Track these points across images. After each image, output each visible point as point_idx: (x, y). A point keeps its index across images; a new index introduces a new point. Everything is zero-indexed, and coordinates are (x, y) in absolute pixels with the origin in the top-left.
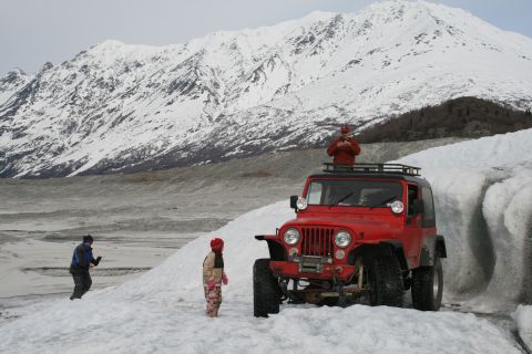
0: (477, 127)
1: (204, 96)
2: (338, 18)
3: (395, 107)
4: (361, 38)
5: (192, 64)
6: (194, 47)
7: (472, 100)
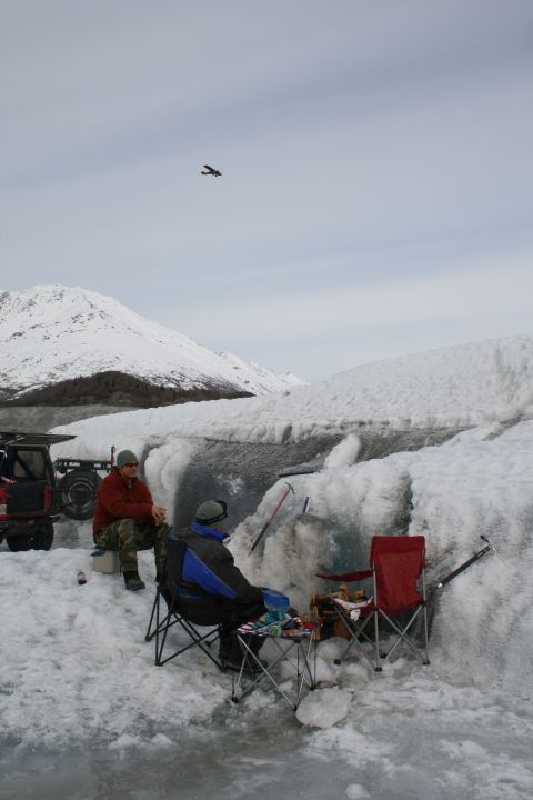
0: (121, 397)
2: (5, 295)
3: (52, 376)
4: (25, 314)
7: (118, 374)
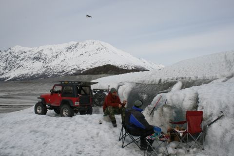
0: (111, 72)
1: (43, 61)
2: (78, 43)
3: (91, 66)
4: (84, 48)
5: (40, 53)
6: (40, 48)
7: (110, 65)
